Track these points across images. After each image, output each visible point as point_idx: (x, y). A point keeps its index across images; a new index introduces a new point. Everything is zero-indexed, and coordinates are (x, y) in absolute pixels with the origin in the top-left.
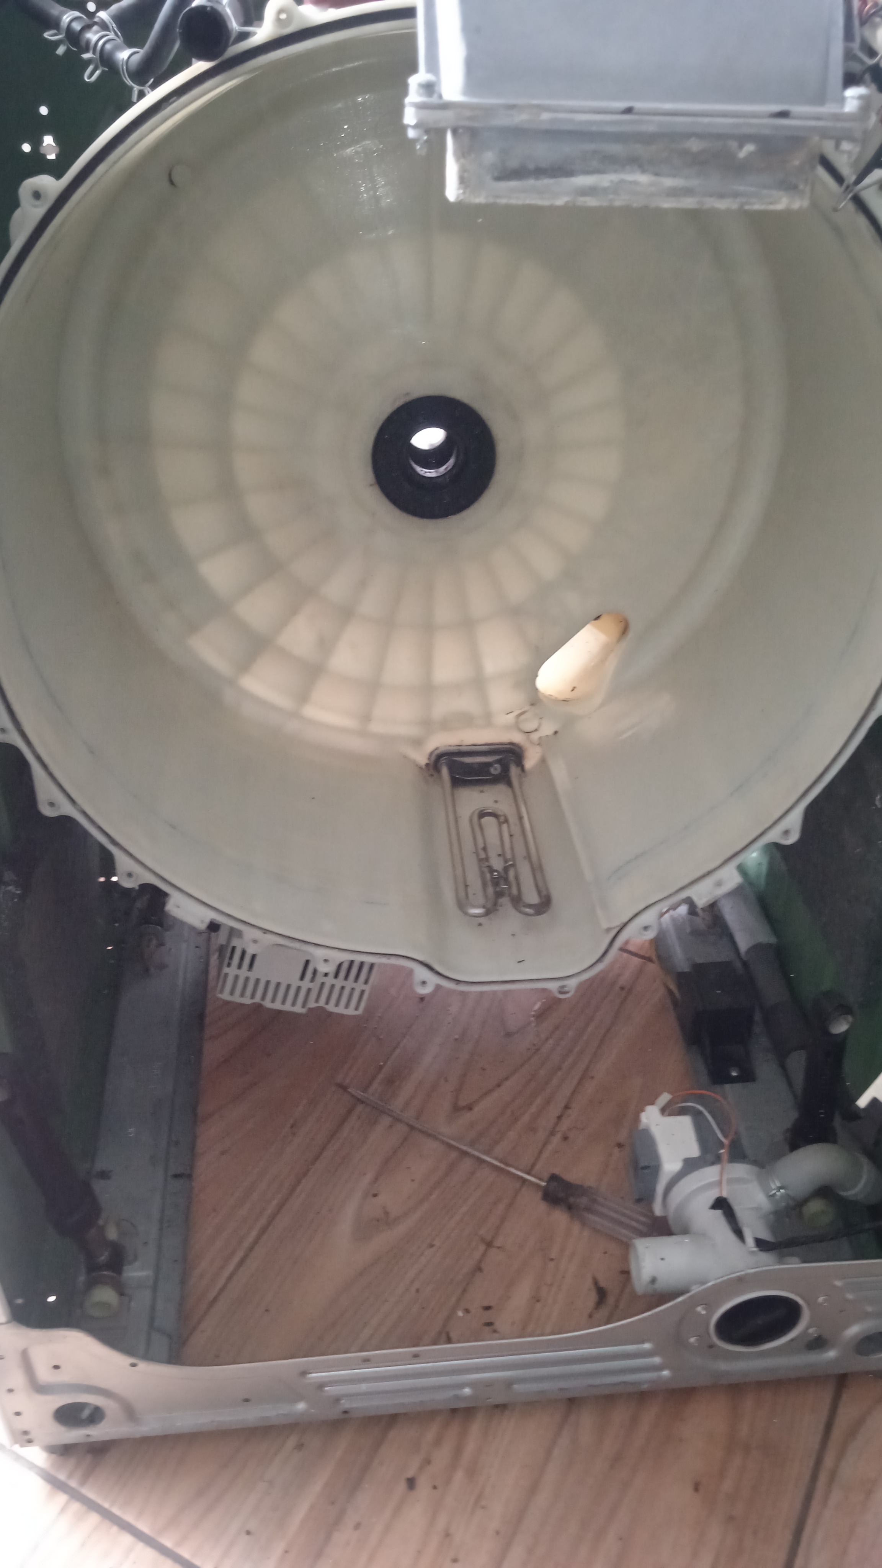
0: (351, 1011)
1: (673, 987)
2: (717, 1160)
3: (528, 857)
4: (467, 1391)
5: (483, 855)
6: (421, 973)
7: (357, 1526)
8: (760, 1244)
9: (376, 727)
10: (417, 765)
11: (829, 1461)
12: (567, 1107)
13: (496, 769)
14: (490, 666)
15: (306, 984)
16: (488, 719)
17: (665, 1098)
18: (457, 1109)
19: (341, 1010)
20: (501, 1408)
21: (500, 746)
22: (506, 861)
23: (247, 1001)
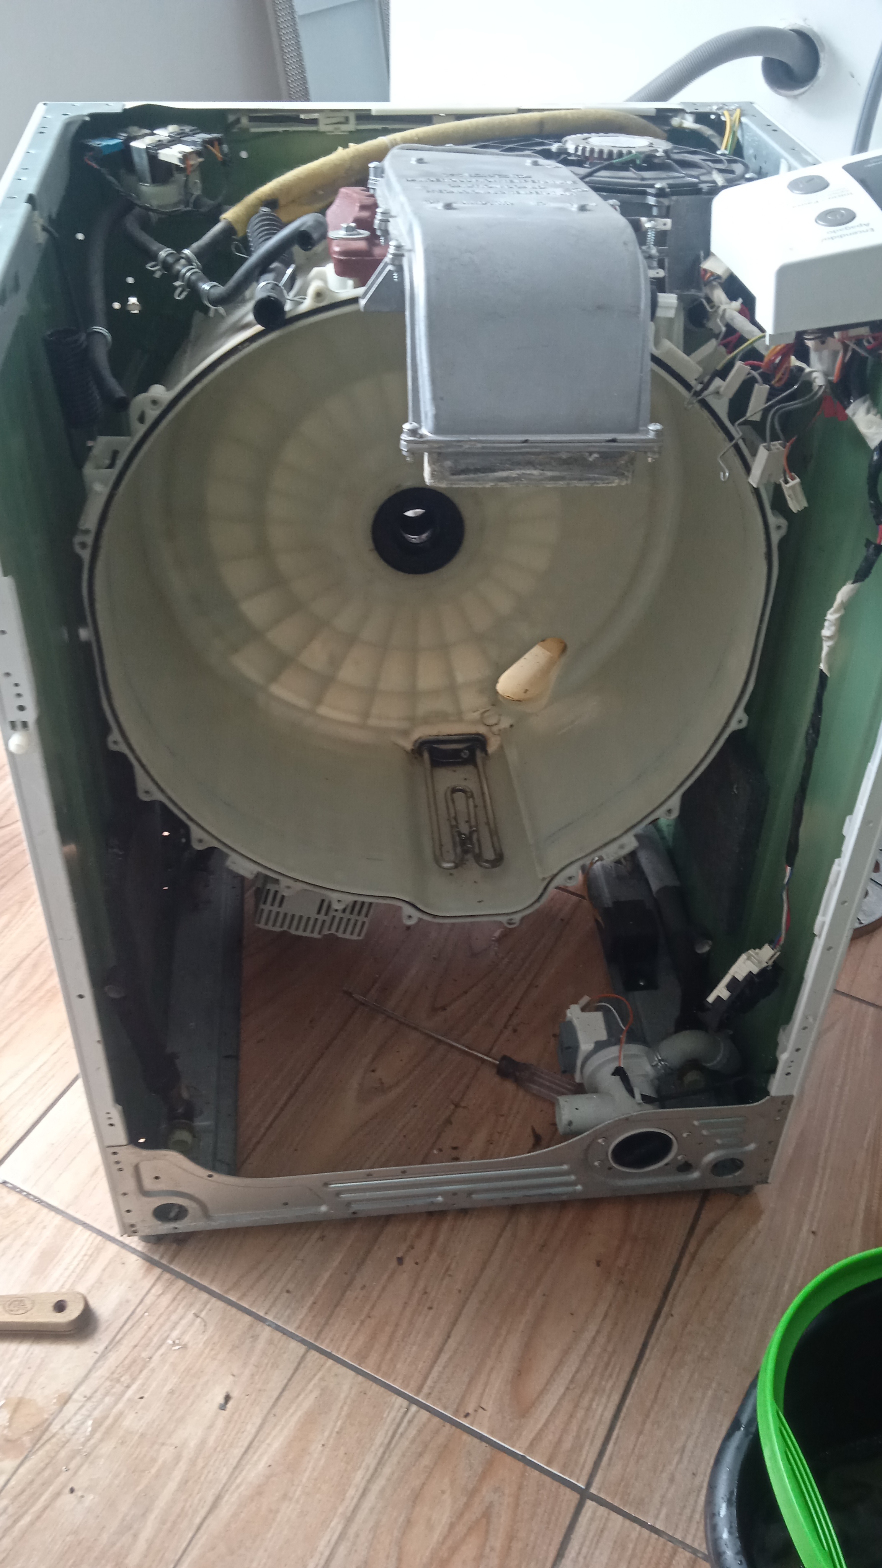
0: (355, 937)
1: (600, 919)
2: (618, 1042)
3: (488, 824)
4: (440, 1199)
5: (454, 823)
6: (407, 910)
7: (363, 1287)
8: (645, 1098)
9: (372, 722)
10: (405, 750)
11: (692, 1248)
12: (517, 1008)
13: (465, 754)
14: (460, 678)
15: (321, 917)
16: (459, 716)
17: (585, 999)
18: (434, 1010)
19: (347, 936)
20: (464, 1212)
21: (468, 736)
22: (471, 827)
23: (277, 929)
